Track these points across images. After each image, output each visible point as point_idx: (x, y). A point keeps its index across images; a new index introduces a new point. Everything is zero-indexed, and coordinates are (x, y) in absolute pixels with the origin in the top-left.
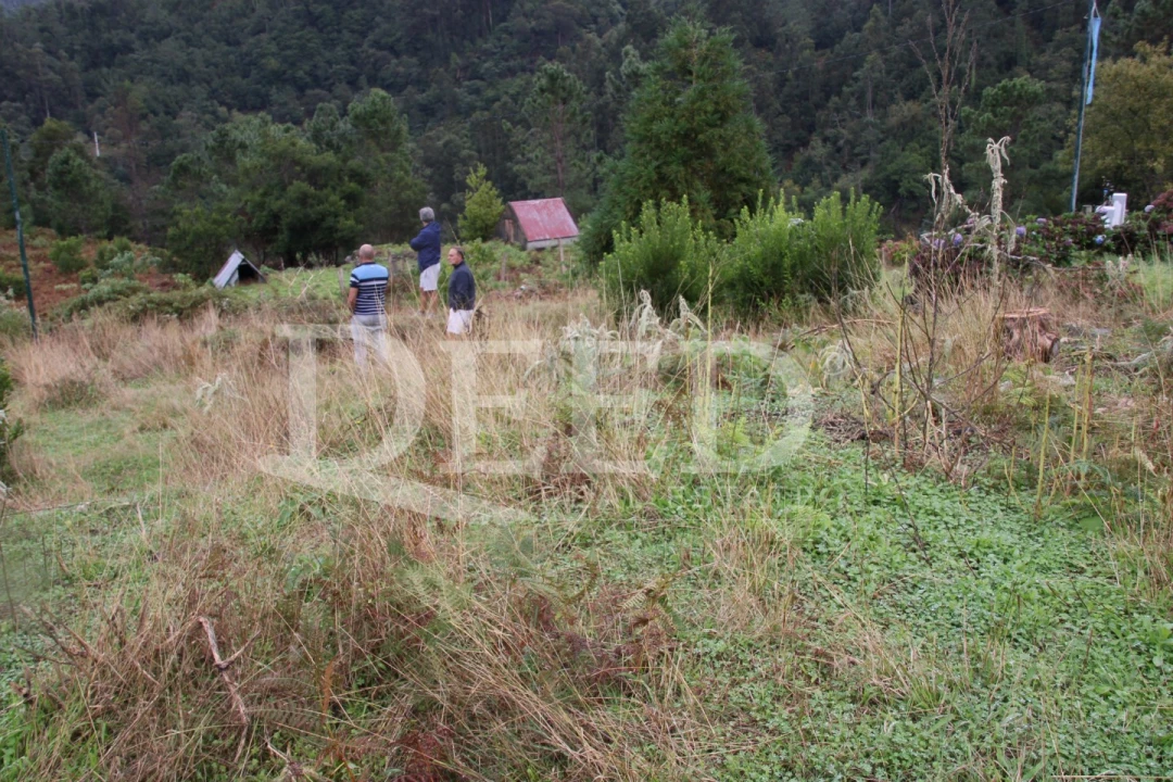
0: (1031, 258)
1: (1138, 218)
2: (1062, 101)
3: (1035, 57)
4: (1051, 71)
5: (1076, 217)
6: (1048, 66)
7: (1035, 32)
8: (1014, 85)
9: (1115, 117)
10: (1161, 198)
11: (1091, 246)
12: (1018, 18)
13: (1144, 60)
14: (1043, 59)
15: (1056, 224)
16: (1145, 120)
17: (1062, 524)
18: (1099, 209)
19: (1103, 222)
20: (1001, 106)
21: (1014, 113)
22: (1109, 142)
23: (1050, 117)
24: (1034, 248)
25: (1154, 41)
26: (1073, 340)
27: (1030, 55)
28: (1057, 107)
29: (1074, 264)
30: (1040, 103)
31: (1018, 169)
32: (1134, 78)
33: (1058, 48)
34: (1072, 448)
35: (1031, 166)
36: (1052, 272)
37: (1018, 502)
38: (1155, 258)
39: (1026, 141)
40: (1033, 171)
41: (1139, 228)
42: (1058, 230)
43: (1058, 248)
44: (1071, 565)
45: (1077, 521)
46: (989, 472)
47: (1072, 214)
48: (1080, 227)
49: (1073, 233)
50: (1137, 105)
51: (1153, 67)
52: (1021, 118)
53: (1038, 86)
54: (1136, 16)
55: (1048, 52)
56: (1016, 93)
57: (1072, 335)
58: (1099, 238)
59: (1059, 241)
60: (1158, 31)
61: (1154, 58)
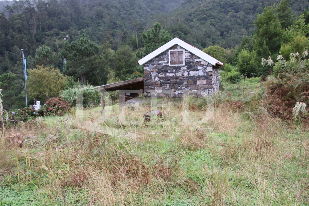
0: (17, 120)
1: (43, 107)
2: (21, 79)
3: (12, 68)
4: (17, 71)
5: (28, 108)
6: (16, 70)
7: (11, 61)
8: (7, 75)
9: (34, 83)
10: (47, 102)
11: (33, 115)
12: (6, 58)
13: (39, 69)
14: (15, 68)
15: (23, 110)
16: (42, 83)
17: (26, 190)
18: (34, 106)
19: (35, 109)
20: (4, 80)
21: (9, 82)
22: (34, 89)
23: (19, 83)
24: (18, 117)
25: (41, 65)
26: (28, 140)
27: (11, 67)
28: (20, 80)
29: (29, 120)
30: (15, 79)
31: (12, 97)
32: (37, 73)
33: (18, 66)
34: (27, 169)
35: (16, 96)
36: (23, 123)
37: (14, 188)
38: (49, 116)
39: (13, 89)
40: (16, 97)
41: (44, 110)
42: (24, 112)
43: (24, 117)
44: (30, 200)
45: (31, 188)
46: (5, 182)
47: (27, 107)
48: (29, 111)
49: (28, 112)
50: (39, 80)
51: (41, 71)
52: (11, 83)
53: (14, 75)
54: (35, 59)
55: (16, 66)
56: (8, 77)
57: (28, 139)
58: (34, 113)
59: (24, 115)
60: (41, 63)
61: (41, 69)
